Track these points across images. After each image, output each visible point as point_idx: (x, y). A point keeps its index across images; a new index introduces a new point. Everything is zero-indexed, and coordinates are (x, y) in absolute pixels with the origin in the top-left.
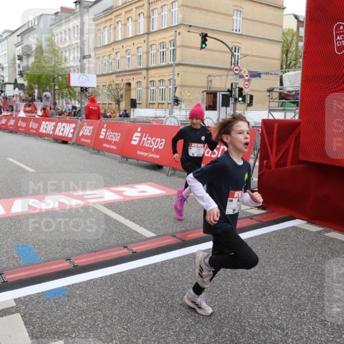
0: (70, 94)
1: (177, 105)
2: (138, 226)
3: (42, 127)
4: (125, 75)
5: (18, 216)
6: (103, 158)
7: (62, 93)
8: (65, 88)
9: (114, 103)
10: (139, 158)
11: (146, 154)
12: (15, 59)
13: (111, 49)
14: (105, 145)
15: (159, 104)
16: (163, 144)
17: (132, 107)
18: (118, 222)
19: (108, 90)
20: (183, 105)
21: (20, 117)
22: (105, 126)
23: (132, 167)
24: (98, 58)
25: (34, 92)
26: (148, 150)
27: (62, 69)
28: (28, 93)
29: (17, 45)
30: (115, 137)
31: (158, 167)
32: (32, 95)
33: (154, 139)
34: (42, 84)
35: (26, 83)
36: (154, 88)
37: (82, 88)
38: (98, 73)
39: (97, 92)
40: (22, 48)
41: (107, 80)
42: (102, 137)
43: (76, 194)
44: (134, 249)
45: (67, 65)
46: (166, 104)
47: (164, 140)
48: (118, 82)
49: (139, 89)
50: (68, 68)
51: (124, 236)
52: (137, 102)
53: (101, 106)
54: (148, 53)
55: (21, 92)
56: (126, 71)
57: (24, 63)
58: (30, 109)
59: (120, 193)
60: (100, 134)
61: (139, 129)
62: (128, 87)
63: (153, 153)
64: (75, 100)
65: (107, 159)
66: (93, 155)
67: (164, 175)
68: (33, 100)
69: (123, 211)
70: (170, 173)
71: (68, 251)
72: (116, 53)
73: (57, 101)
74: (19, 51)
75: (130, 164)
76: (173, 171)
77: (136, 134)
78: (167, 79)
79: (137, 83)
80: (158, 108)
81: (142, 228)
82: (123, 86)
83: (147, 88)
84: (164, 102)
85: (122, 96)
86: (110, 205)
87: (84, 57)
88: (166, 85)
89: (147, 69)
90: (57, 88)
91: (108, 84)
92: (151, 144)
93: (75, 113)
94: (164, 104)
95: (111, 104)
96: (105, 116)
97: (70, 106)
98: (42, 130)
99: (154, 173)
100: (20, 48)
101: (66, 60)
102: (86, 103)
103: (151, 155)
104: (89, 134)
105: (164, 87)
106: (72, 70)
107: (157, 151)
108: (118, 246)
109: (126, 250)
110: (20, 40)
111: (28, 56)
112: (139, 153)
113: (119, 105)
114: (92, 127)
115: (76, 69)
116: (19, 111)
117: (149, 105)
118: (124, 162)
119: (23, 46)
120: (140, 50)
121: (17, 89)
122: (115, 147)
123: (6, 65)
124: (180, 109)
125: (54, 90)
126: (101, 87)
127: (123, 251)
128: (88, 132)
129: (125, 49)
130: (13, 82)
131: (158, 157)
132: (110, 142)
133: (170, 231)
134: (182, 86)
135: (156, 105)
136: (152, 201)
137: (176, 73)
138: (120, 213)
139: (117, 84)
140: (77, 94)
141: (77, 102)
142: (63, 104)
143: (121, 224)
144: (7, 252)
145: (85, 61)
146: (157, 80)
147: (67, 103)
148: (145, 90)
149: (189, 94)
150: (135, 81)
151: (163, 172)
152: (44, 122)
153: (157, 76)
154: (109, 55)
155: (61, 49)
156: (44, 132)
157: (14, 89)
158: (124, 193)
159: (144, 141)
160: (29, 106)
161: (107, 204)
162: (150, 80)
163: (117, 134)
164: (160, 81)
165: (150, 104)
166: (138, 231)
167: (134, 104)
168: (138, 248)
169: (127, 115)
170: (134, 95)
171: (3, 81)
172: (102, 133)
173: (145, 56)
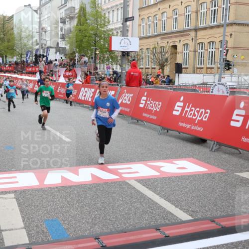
0: (112, 58)
1: (229, 69)
2: (173, 207)
3: (81, 94)
4: (171, 37)
5: (50, 188)
6: (142, 128)
7: (104, 57)
8: (106, 52)
9: (157, 68)
10: (180, 130)
11: (188, 126)
12: (58, 22)
13: (157, 9)
14: (145, 115)
15: (208, 68)
16: (208, 115)
17: (176, 73)
18: (152, 201)
19: (151, 54)
20: (235, 70)
21: (60, 83)
22: (146, 94)
23: (173, 139)
24: (142, 19)
25: (75, 56)
26: (191, 121)
27: (104, 31)
28: (69, 57)
29: (60, 8)
30: (156, 106)
31: (201, 141)
32: (73, 59)
33: (198, 109)
34: (84, 47)
35: (67, 47)
36: (203, 51)
37: (123, 52)
38: (142, 36)
39: (140, 56)
40: (65, 10)
41: (151, 43)
42: (141, 106)
43: (110, 167)
44: (168, 233)
45: (111, 27)
46: (216, 68)
47: (209, 111)
48: (162, 45)
49: (185, 52)
50: (112, 30)
51: (158, 217)
52: (183, 66)
53: (143, 71)
54: (197, 12)
55: (62, 56)
56: (172, 33)
57: (67, 26)
58: (70, 74)
59: (157, 169)
60: (140, 103)
61: (182, 99)
62: (173, 50)
63: (195, 125)
64: (117, 64)
65: (147, 130)
66: (132, 125)
67: (207, 150)
68: (74, 65)
69: (159, 189)
70: (214, 148)
71: (97, 230)
72: (163, 13)
73: (98, 66)
74: (62, 13)
75: (171, 136)
76: (218, 146)
77: (178, 104)
78: (217, 40)
79: (184, 45)
80: (207, 73)
81: (178, 209)
82: (168, 48)
83: (195, 51)
84: (213, 66)
85: (166, 60)
86: (145, 181)
87: (126, 20)
88: (217, 47)
89: (196, 30)
90: (97, 52)
91: (151, 47)
92: (194, 115)
93: (115, 78)
94: (213, 68)
95: (155, 68)
96: (148, 82)
97: (111, 72)
98: (81, 97)
99: (196, 148)
100: (63, 10)
101: (109, 22)
102: (128, 68)
103: (194, 128)
104: (129, 103)
105: (214, 50)
106: (115, 32)
107: (201, 123)
108: (149, 228)
109: (158, 233)
110: (63, 3)
111: (71, 18)
112: (181, 124)
113: (163, 70)
114: (132, 95)
115: (119, 31)
116: (59, 76)
117: (197, 70)
118: (164, 134)
119: (66, 8)
120: (189, 8)
121: (58, 53)
122: (154, 118)
123: (49, 29)
124: (232, 75)
125: (95, 54)
126: (144, 50)
127: (155, 234)
128: (127, 100)
129: (172, 9)
130: (56, 46)
131: (201, 129)
132: (150, 112)
133: (209, 215)
134: (234, 48)
135: (204, 70)
136: (192, 179)
137: (228, 34)
138: (155, 192)
139: (161, 47)
140: (119, 58)
141: (119, 67)
142: (104, 69)
143: (156, 204)
144: (37, 226)
145: (128, 23)
146: (206, 41)
147: (108, 68)
148: (193, 53)
149: (243, 57)
150: (182, 43)
151: (207, 147)
152: (83, 89)
153: (206, 37)
154: (155, 16)
155: (104, 10)
156: (83, 98)
157: (56, 53)
158: (162, 169)
159: (187, 111)
160: (70, 70)
161: (142, 180)
162: (198, 41)
163: (158, 103)
164: (209, 43)
165: (197, 68)
166: (173, 213)
167: (179, 69)
168: (172, 232)
169: (170, 82)
170: (179, 60)
171: (45, 45)
172: (142, 102)
173: (193, 16)
